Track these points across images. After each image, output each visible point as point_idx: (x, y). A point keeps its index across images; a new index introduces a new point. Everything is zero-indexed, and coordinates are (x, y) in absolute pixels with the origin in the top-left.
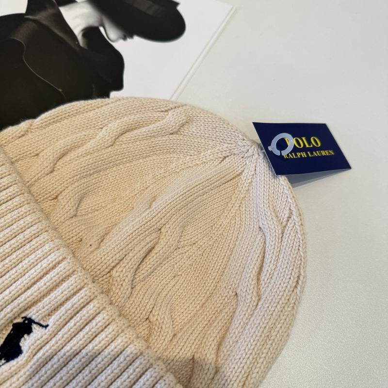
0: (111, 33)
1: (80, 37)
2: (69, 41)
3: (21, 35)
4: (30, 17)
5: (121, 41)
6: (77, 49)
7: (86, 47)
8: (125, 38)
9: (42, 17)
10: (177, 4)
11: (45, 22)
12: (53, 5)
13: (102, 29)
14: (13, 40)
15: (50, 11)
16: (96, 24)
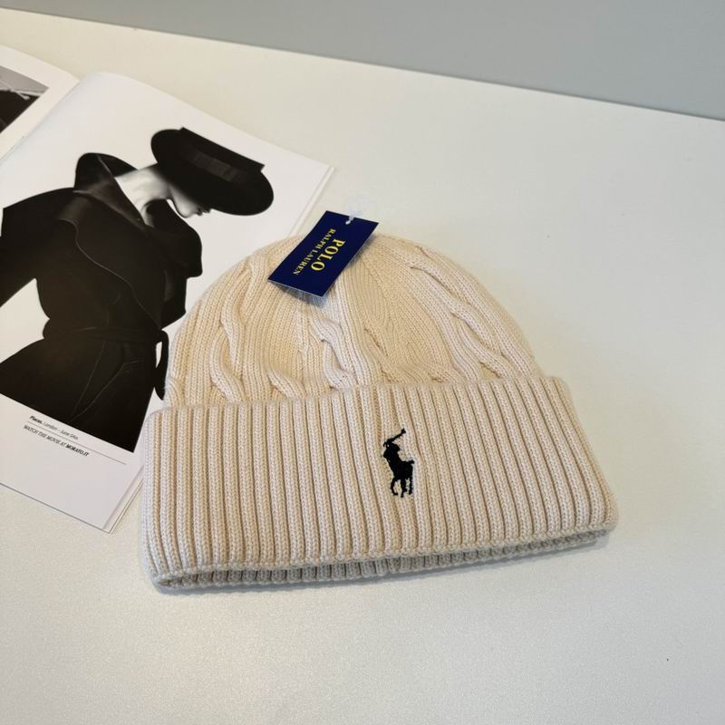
0: (182, 207)
1: (143, 213)
2: (131, 219)
3: (71, 215)
4: (80, 192)
5: (196, 216)
6: (142, 228)
7: (153, 226)
8: (199, 213)
9: (94, 190)
10: (261, 166)
11: (99, 197)
12: (107, 175)
13: (170, 202)
14: (63, 221)
15: (104, 183)
16: (162, 197)
